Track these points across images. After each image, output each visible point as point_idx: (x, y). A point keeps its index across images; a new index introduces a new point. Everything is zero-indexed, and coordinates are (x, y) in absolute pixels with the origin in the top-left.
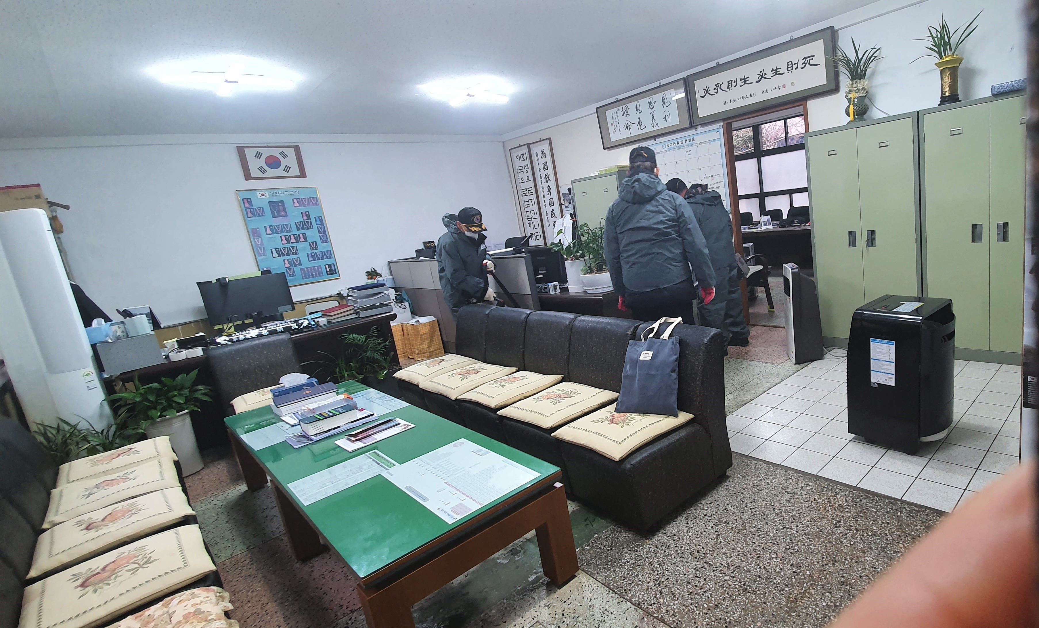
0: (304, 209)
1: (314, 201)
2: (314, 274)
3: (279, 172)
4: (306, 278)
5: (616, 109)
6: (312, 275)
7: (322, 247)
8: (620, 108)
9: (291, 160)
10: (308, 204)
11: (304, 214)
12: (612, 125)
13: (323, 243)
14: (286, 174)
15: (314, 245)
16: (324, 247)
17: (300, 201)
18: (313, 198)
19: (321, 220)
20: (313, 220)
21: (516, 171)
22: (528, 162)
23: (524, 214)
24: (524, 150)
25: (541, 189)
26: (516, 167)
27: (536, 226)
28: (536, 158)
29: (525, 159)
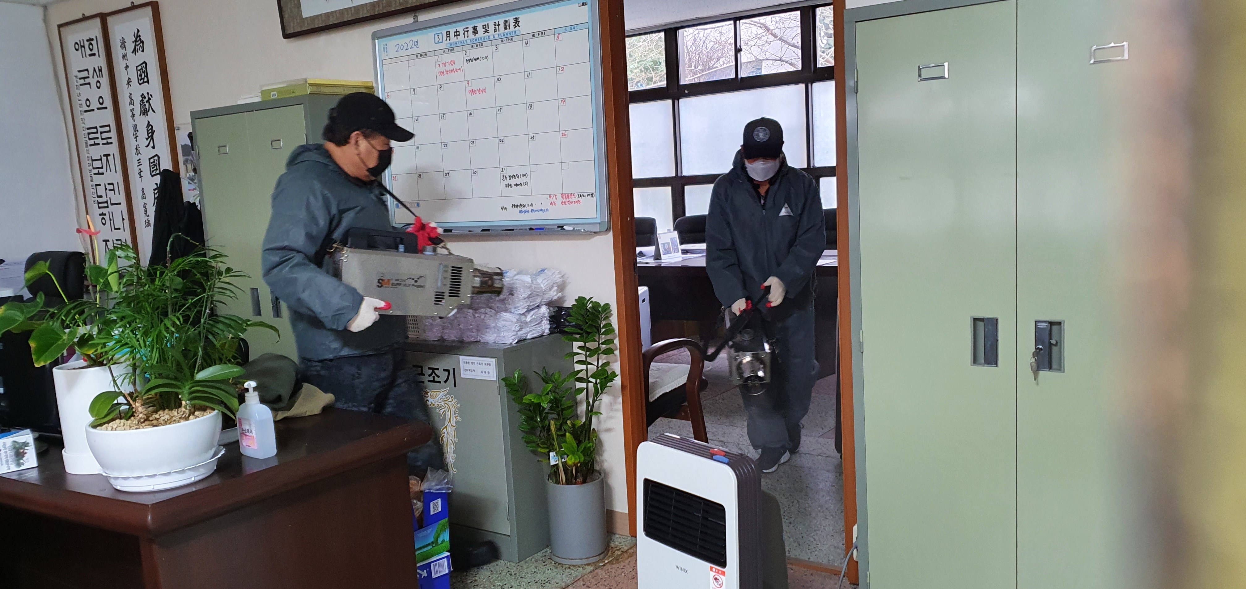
21: (74, 82)
22: (100, 61)
23: (90, 191)
24: (94, 30)
25: (132, 131)
26: (74, 71)
27: (118, 223)
28: (121, 52)
29: (95, 51)
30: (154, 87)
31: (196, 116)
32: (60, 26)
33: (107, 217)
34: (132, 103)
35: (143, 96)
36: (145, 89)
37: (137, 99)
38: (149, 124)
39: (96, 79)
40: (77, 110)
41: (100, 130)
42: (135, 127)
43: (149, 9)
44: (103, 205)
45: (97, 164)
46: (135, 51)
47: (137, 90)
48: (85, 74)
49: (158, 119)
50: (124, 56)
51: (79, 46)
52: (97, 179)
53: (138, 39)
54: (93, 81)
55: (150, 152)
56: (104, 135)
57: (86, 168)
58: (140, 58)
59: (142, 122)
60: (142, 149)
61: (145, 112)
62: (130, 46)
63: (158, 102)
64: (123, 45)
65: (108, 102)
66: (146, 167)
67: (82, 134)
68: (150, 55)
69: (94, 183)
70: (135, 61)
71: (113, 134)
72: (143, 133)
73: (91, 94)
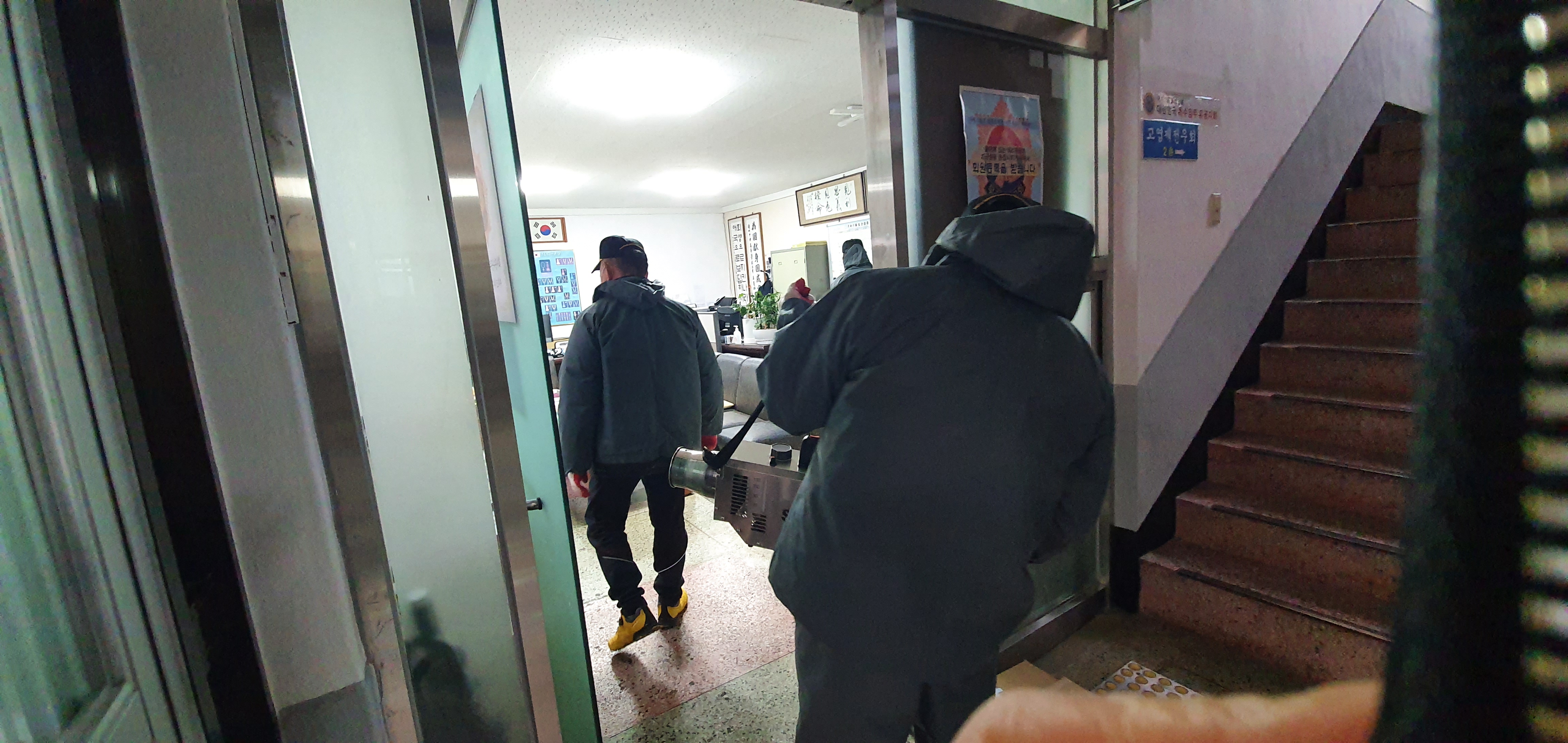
0: (563, 267)
1: (570, 260)
2: (565, 318)
3: (549, 238)
4: (559, 321)
5: (811, 193)
6: (564, 319)
7: (573, 297)
8: (814, 192)
9: (557, 230)
10: (567, 263)
11: (563, 270)
12: (807, 206)
13: (574, 294)
14: (553, 239)
15: (567, 296)
16: (574, 297)
17: (561, 261)
18: (570, 258)
19: (574, 276)
20: (568, 275)
21: (732, 239)
22: (741, 232)
23: (736, 277)
24: (740, 222)
25: (750, 256)
26: (732, 236)
27: (745, 289)
28: (748, 229)
29: (740, 229)
30: (759, 241)
31: (772, 253)
32: (728, 220)
33: (741, 286)
34: (751, 247)
35: (755, 244)
36: (755, 242)
37: (753, 245)
38: (756, 254)
39: (739, 238)
40: (733, 249)
41: (740, 256)
42: (752, 255)
43: (758, 215)
44: (740, 282)
45: (739, 268)
46: (753, 229)
47: (753, 242)
48: (736, 237)
49: (759, 252)
50: (749, 231)
51: (734, 227)
52: (738, 273)
53: (754, 225)
54: (738, 239)
55: (756, 263)
56: (741, 258)
57: (735, 269)
58: (754, 231)
59: (754, 253)
60: (754, 262)
61: (755, 250)
62: (751, 227)
63: (760, 246)
64: (749, 227)
65: (743, 246)
66: (754, 269)
67: (734, 257)
68: (758, 230)
69: (738, 274)
70: (752, 232)
71: (744, 257)
72: (754, 257)
73: (737, 243)
